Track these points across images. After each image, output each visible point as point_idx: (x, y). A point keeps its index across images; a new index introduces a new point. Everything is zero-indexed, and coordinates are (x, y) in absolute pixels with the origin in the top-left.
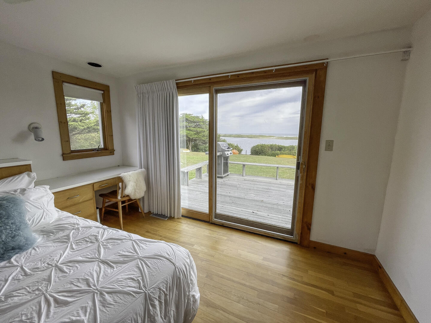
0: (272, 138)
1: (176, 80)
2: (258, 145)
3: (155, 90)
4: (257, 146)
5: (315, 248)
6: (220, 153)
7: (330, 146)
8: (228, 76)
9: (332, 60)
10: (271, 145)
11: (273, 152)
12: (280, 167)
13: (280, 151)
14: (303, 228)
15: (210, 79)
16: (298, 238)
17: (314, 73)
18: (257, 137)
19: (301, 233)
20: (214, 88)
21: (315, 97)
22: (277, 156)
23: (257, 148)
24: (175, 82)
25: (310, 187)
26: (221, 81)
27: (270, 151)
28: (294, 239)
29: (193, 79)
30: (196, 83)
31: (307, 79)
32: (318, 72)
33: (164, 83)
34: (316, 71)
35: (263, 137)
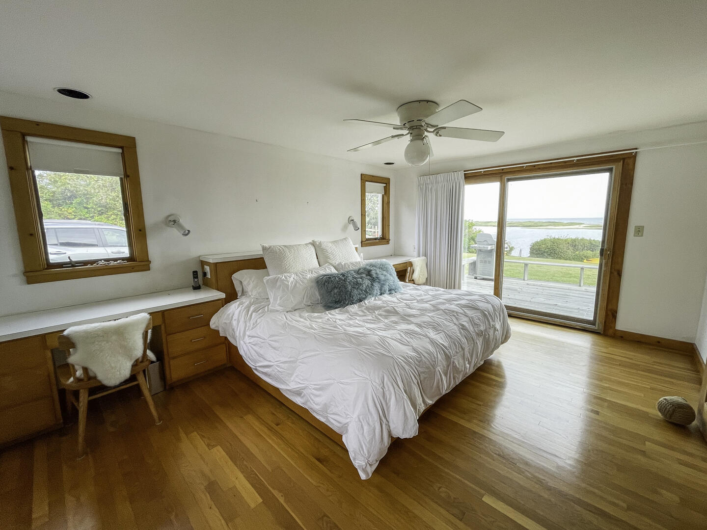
0: (577, 226)
1: (464, 171)
2: (545, 240)
3: (440, 180)
4: (544, 242)
5: (622, 337)
6: (492, 247)
7: (639, 231)
8: (523, 166)
9: (642, 150)
10: (574, 241)
11: (577, 253)
12: (586, 268)
13: (592, 251)
14: (607, 315)
15: (503, 169)
16: (601, 327)
17: (622, 161)
18: (541, 226)
19: (605, 322)
20: (506, 178)
21: (622, 184)
22: (585, 261)
23: (544, 246)
24: (464, 173)
25: (616, 273)
26: (514, 171)
27: (570, 252)
28: (596, 328)
29: (483, 170)
30: (486, 173)
31: (614, 167)
32: (626, 161)
33: (451, 175)
34: (624, 159)
35: (555, 226)
